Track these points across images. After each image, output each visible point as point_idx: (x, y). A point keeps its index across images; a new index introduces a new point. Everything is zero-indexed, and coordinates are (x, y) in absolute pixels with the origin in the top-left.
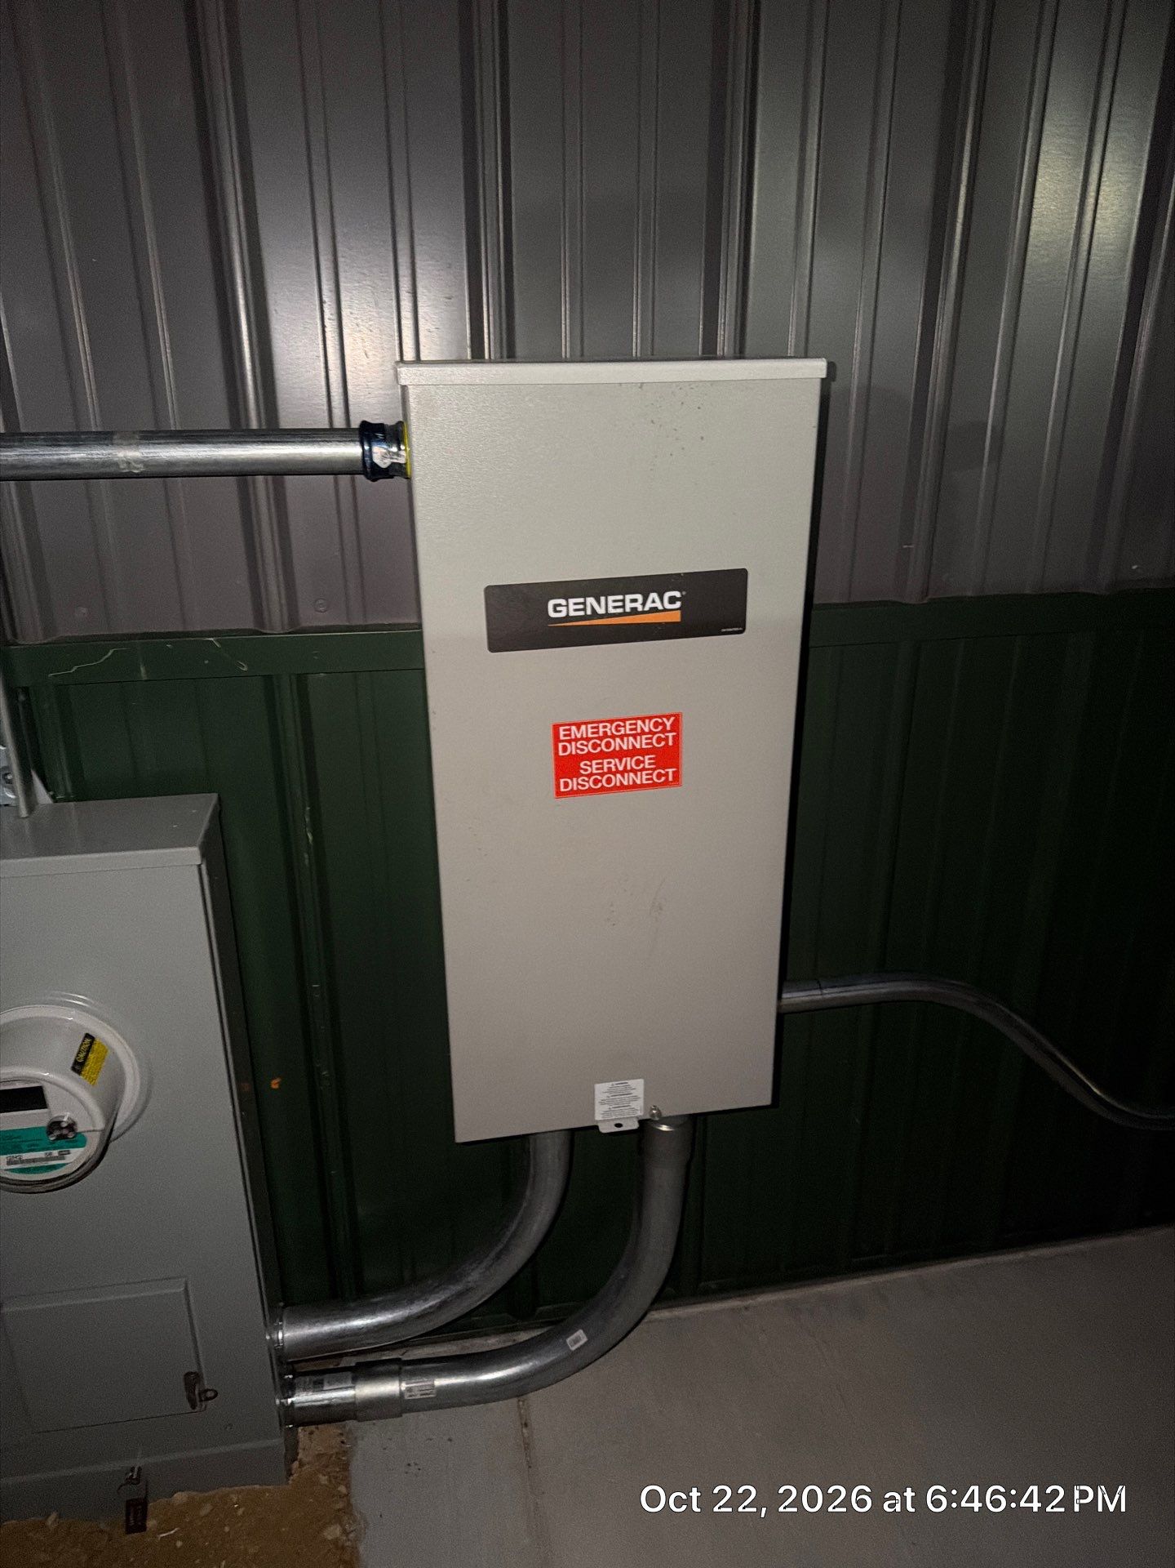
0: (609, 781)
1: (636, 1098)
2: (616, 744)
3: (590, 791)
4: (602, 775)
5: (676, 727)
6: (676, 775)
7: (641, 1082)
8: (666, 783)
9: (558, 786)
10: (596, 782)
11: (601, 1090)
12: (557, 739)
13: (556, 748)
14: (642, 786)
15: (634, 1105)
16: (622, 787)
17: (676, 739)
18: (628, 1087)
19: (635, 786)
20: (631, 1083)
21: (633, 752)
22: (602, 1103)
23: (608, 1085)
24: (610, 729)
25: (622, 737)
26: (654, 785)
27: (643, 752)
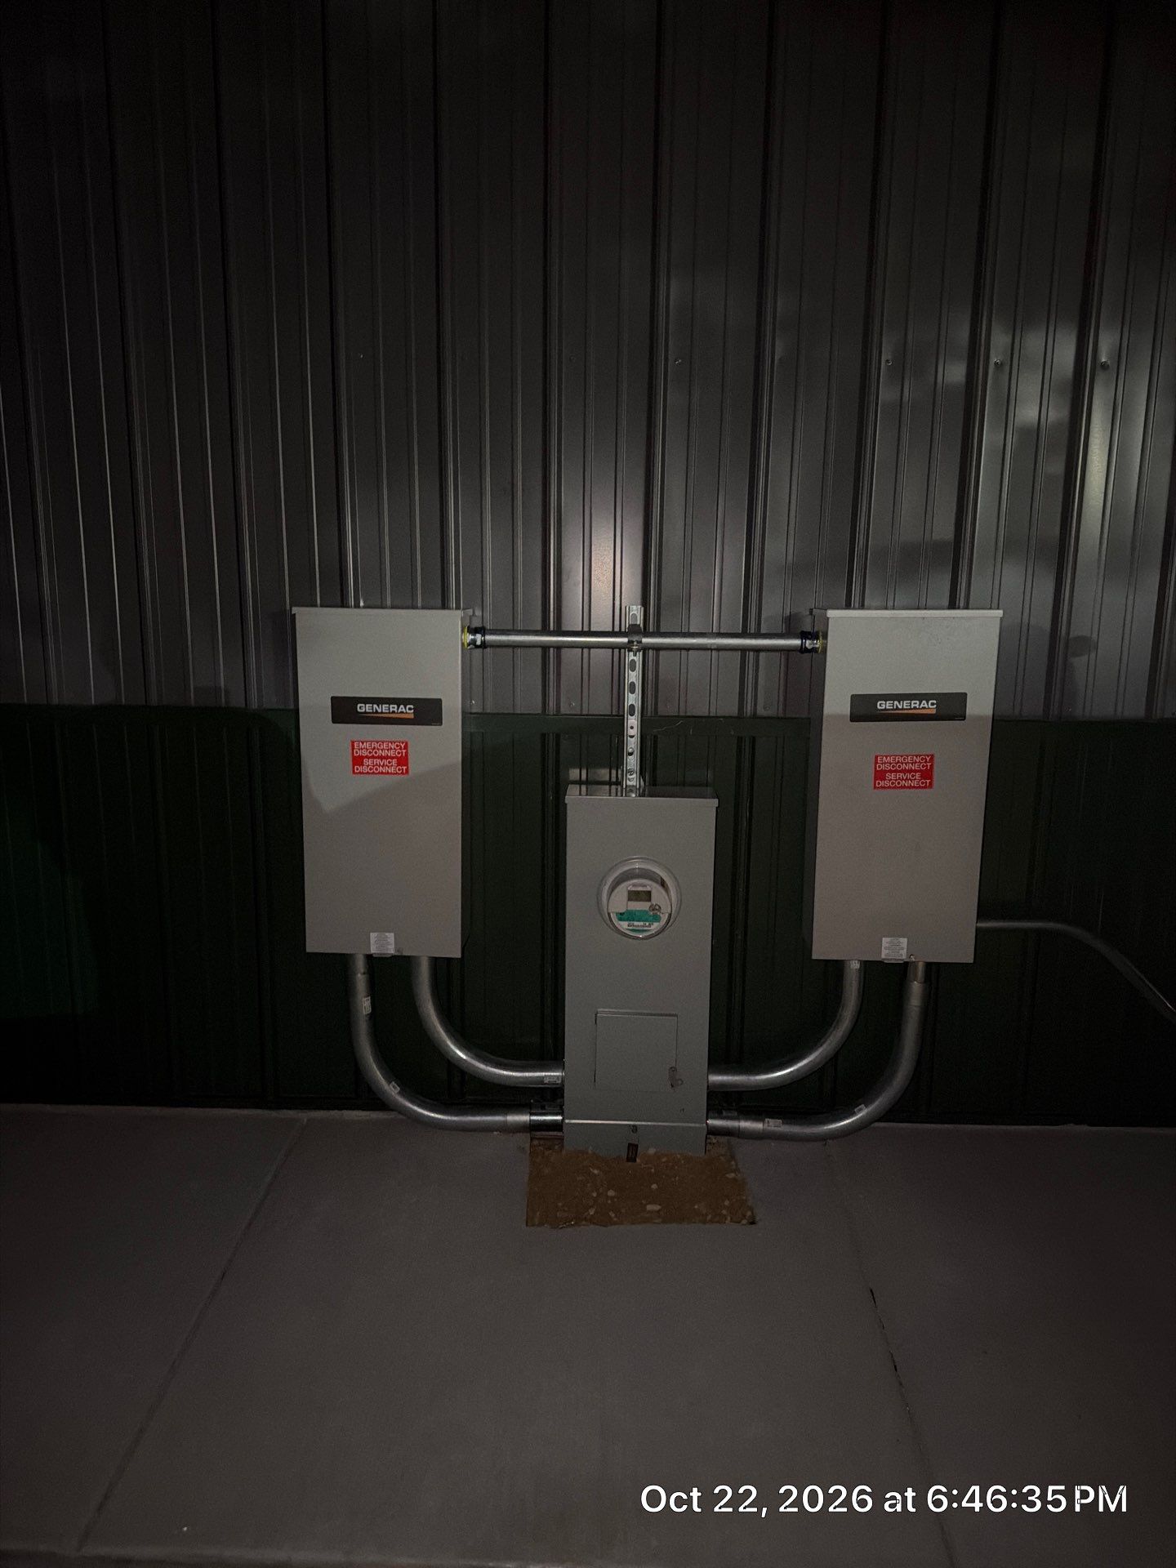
0: (899, 783)
1: (903, 949)
2: (903, 766)
3: (890, 787)
4: (896, 780)
5: (932, 759)
6: (931, 784)
7: (906, 940)
8: (925, 787)
9: (875, 784)
10: (893, 783)
11: (885, 941)
12: (876, 763)
13: (876, 766)
14: (914, 787)
15: (901, 952)
16: (904, 787)
17: (931, 766)
18: (899, 942)
19: (910, 787)
20: (902, 940)
21: (910, 771)
22: (886, 948)
23: (888, 939)
24: (901, 760)
25: (906, 764)
26: (920, 787)
27: (916, 771)
